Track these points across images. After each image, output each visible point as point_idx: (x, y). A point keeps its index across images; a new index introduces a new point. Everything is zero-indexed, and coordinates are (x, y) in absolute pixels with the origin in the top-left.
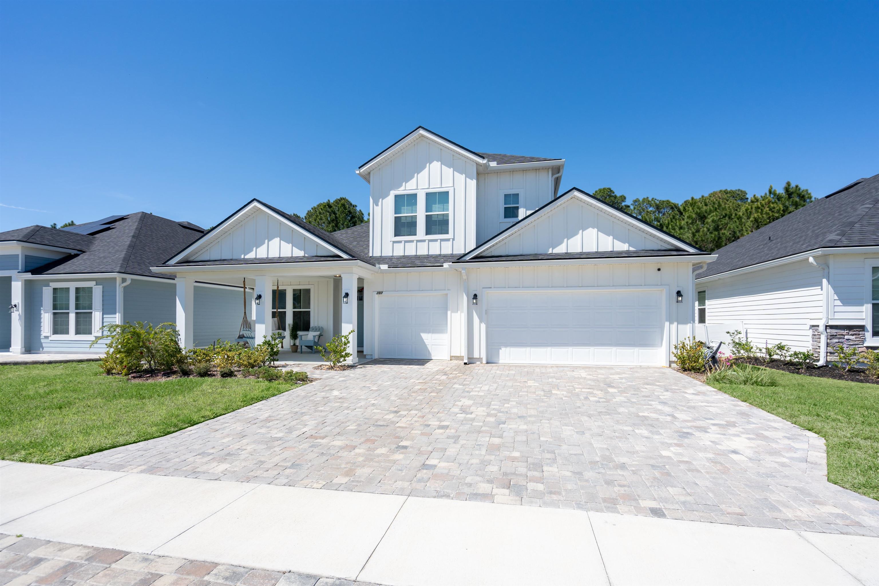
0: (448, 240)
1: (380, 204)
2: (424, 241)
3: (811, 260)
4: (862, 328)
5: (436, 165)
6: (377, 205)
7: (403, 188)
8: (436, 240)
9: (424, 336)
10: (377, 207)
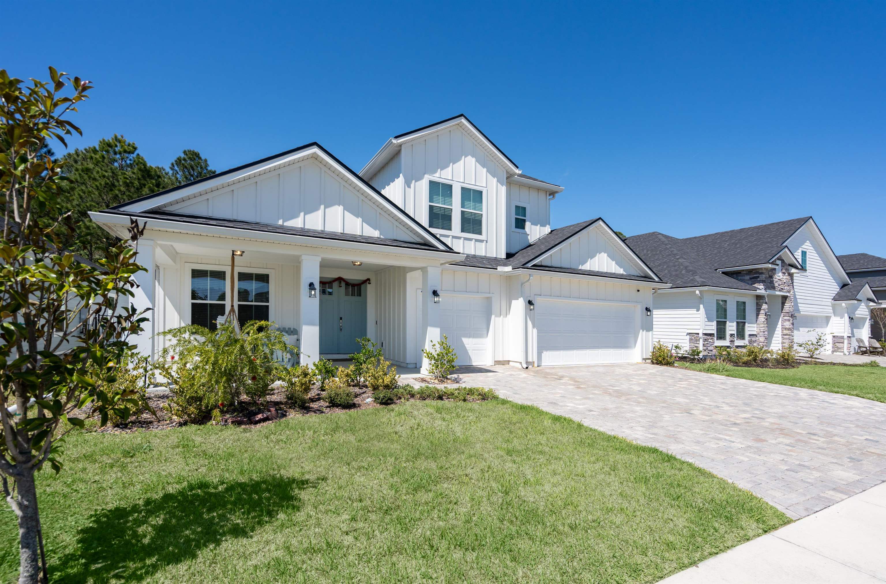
0: (482, 241)
1: (412, 186)
2: (459, 238)
3: (697, 292)
4: (713, 334)
5: (471, 161)
6: (409, 187)
7: (437, 175)
8: (470, 240)
9: (465, 340)
10: (409, 189)
